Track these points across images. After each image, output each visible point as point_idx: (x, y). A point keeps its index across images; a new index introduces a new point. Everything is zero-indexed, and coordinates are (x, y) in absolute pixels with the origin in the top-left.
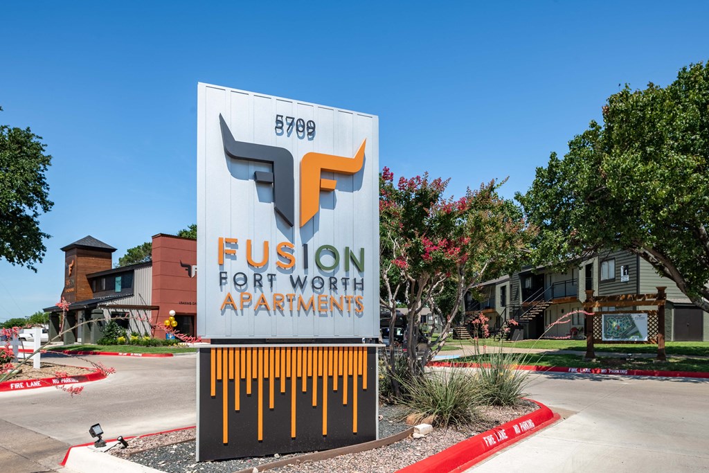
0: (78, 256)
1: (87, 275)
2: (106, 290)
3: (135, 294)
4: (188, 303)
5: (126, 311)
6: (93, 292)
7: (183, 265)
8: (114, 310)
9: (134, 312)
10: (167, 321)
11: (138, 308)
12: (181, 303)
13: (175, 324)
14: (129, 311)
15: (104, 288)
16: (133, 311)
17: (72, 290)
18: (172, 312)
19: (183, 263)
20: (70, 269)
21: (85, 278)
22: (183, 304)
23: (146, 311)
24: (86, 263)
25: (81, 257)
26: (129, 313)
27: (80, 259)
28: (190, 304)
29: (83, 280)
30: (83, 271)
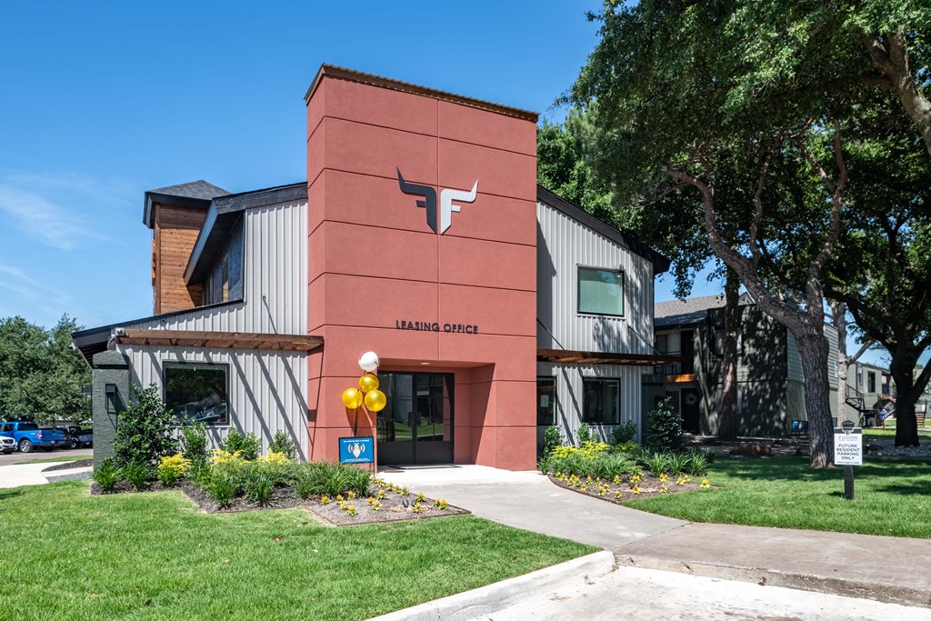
3: (249, 297)
4: (427, 327)
5: (217, 358)
7: (408, 188)
8: (174, 357)
9: (247, 361)
10: (351, 393)
11: (261, 345)
12: (405, 326)
13: (376, 400)
14: (226, 358)
16: (241, 359)
18: (369, 360)
19: (409, 177)
21: (181, 286)
22: (410, 327)
23: (289, 359)
24: (183, 246)
25: (171, 230)
26: (227, 365)
27: (167, 235)
28: (437, 330)
29: (176, 291)
30: (176, 268)
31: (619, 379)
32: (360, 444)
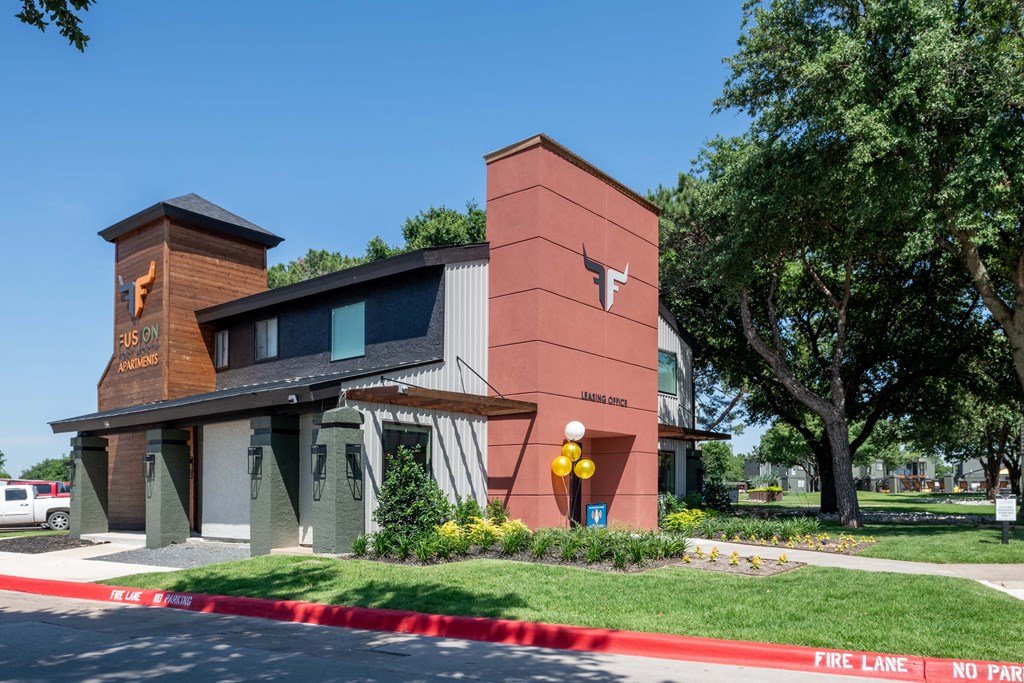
0: (172, 249)
1: (198, 313)
2: (279, 358)
3: (449, 356)
4: (599, 399)
5: (423, 419)
6: (218, 371)
7: (589, 265)
8: (390, 416)
10: (562, 460)
12: (586, 396)
14: (429, 420)
15: (273, 351)
16: (441, 421)
17: (150, 359)
18: (576, 429)
19: (589, 253)
20: (139, 292)
21: (194, 322)
22: (590, 399)
23: (475, 423)
24: (194, 274)
25: (182, 253)
26: (431, 427)
27: (178, 258)
28: (604, 402)
29: (186, 328)
30: (186, 299)
31: (674, 452)
32: (599, 510)
